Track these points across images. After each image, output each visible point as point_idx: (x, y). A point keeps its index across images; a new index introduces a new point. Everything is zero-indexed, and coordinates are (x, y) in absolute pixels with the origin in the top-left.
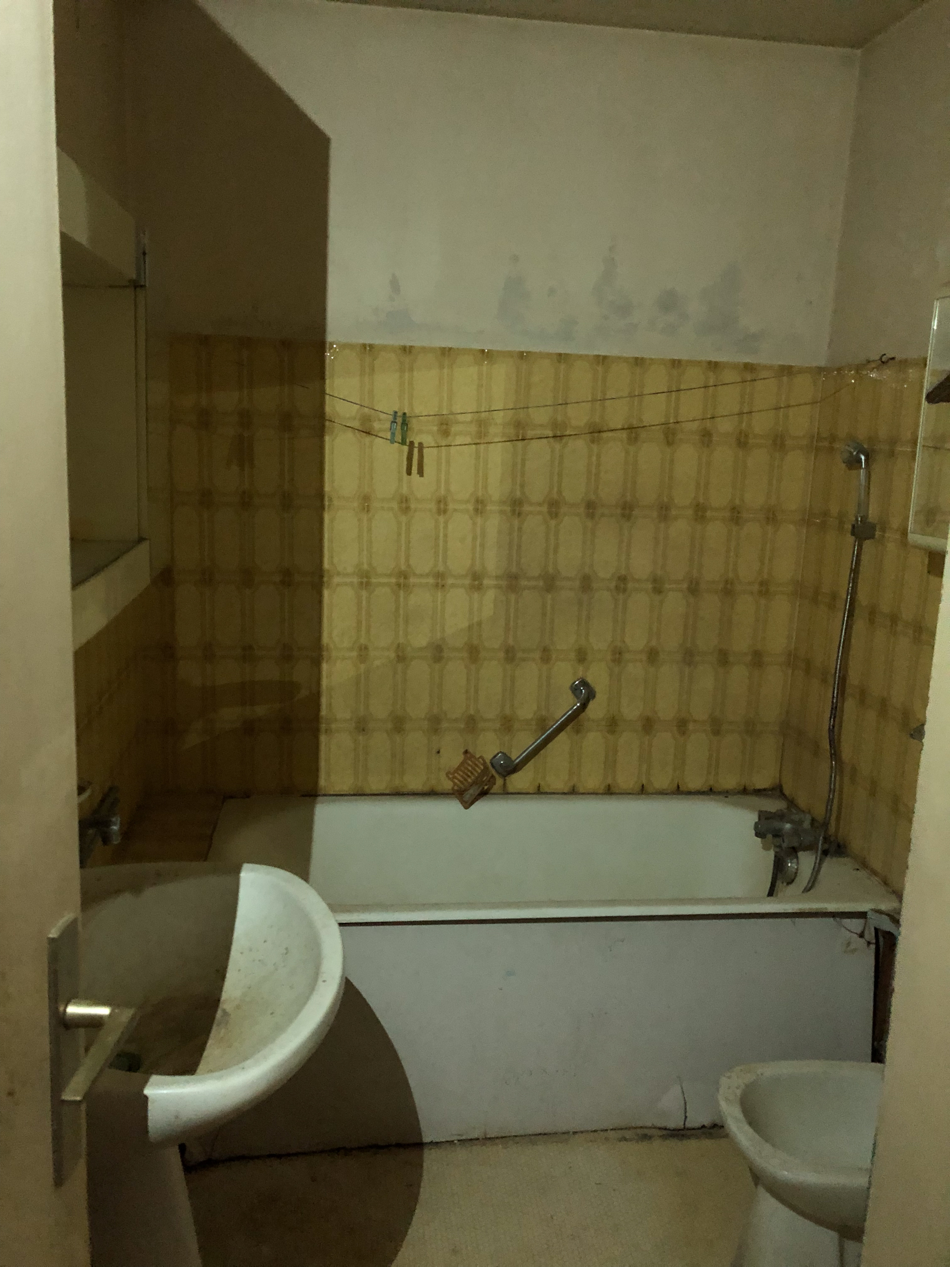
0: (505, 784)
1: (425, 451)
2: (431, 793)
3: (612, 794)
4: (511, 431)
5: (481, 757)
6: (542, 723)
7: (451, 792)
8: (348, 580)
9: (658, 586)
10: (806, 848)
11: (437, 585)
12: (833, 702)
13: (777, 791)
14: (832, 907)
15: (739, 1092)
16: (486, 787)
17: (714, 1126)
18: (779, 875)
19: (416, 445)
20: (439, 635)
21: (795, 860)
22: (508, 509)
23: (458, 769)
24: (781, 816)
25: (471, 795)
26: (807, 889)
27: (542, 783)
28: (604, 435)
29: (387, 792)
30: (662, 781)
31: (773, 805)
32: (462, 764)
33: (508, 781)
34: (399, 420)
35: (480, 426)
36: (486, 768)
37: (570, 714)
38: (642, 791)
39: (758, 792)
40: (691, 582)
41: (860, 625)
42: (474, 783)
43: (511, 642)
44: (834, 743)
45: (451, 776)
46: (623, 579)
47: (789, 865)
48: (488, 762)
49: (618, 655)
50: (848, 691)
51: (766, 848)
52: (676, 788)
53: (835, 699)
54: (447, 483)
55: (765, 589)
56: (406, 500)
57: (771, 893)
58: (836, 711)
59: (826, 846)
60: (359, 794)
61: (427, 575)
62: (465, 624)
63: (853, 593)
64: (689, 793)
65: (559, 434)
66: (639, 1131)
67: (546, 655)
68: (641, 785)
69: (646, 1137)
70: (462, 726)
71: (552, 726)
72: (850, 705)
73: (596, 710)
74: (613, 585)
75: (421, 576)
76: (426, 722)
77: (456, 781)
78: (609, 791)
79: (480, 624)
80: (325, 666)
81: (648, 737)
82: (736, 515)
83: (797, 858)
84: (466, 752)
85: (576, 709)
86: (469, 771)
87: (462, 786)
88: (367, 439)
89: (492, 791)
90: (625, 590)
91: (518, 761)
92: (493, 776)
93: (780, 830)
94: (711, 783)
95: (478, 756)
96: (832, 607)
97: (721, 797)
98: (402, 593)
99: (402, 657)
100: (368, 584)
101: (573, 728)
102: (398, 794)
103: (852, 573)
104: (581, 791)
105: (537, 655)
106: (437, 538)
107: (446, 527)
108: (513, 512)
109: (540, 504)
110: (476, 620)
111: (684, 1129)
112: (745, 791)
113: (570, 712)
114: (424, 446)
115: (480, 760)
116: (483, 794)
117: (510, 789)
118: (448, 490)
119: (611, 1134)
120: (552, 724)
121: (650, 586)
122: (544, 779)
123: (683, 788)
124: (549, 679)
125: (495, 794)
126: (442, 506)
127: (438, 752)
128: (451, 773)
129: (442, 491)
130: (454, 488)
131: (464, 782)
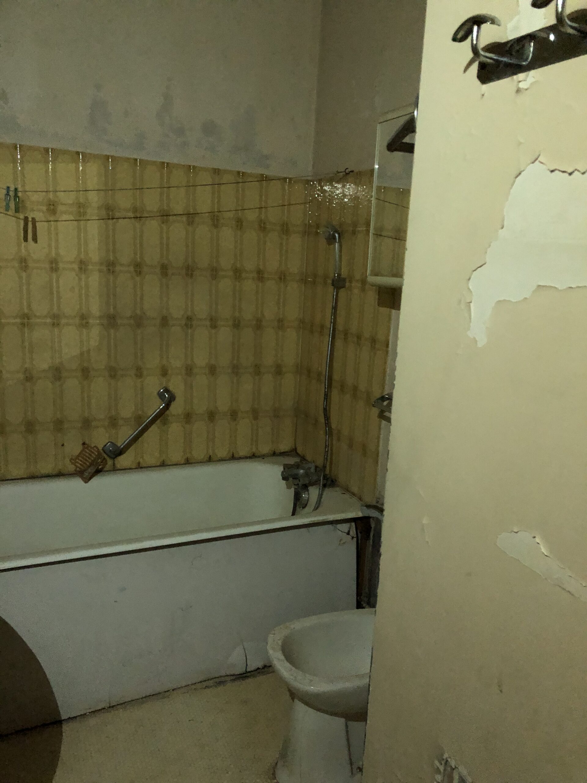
0: (114, 464)
1: (37, 224)
2: (60, 475)
3: (189, 463)
4: (103, 213)
5: (95, 446)
6: (139, 419)
7: (75, 472)
9: (214, 323)
10: (312, 484)
11: (53, 324)
12: (325, 391)
13: (293, 452)
14: (331, 517)
15: (280, 643)
16: (100, 467)
17: (265, 667)
18: (298, 503)
19: (30, 219)
20: (58, 361)
21: (307, 493)
22: (105, 268)
23: (78, 456)
24: (297, 466)
25: (89, 473)
26: (316, 508)
27: (141, 460)
28: (171, 218)
29: (25, 476)
30: (222, 453)
31: (292, 461)
32: (82, 451)
33: (116, 462)
34: (12, 194)
36: (99, 454)
37: (159, 411)
38: (210, 460)
39: (283, 454)
40: (235, 320)
41: (339, 343)
42: (91, 464)
43: (113, 363)
44: (327, 418)
45: (73, 461)
46: (189, 319)
47: (303, 496)
48: (100, 449)
49: (189, 370)
50: (334, 384)
51: (289, 487)
52: (232, 456)
53: (326, 389)
54: (57, 248)
55: (281, 324)
56: (25, 261)
57: (293, 514)
58: (327, 396)
59: (325, 481)
61: (46, 317)
62: (75, 352)
63: (335, 323)
64: (240, 458)
65: (138, 215)
66: (217, 680)
67: (139, 372)
68: (209, 456)
69: (221, 683)
70: (80, 425)
71: (145, 422)
72: (335, 395)
73: (176, 408)
74: (183, 322)
75: (41, 317)
76: (52, 424)
77: (77, 464)
78: (188, 462)
79: (89, 351)
81: (212, 424)
82: (260, 276)
83: (308, 491)
84: (84, 444)
85: (162, 408)
86: (87, 456)
87: (82, 467)
89: (105, 469)
90: (191, 326)
91: (122, 446)
92: (104, 459)
93: (297, 475)
94: (254, 450)
95: (93, 446)
96: (321, 333)
97: (260, 459)
98: (26, 330)
99: (29, 378)
101: (161, 421)
102: (33, 477)
103: (333, 310)
104: (169, 463)
105: (132, 373)
106: (51, 289)
107: (58, 281)
108: (109, 270)
109: (128, 266)
110: (85, 349)
111: (246, 672)
112: (274, 454)
113: (158, 410)
114: (37, 220)
115: (95, 448)
116: (98, 472)
117: (118, 466)
118: (57, 254)
119: (199, 686)
120: (145, 420)
121: (208, 323)
122: (142, 457)
123: (236, 456)
124: (142, 389)
125: (107, 471)
126: (54, 265)
127: (63, 445)
128: (73, 460)
129: (53, 254)
130: (62, 252)
131: (85, 465)
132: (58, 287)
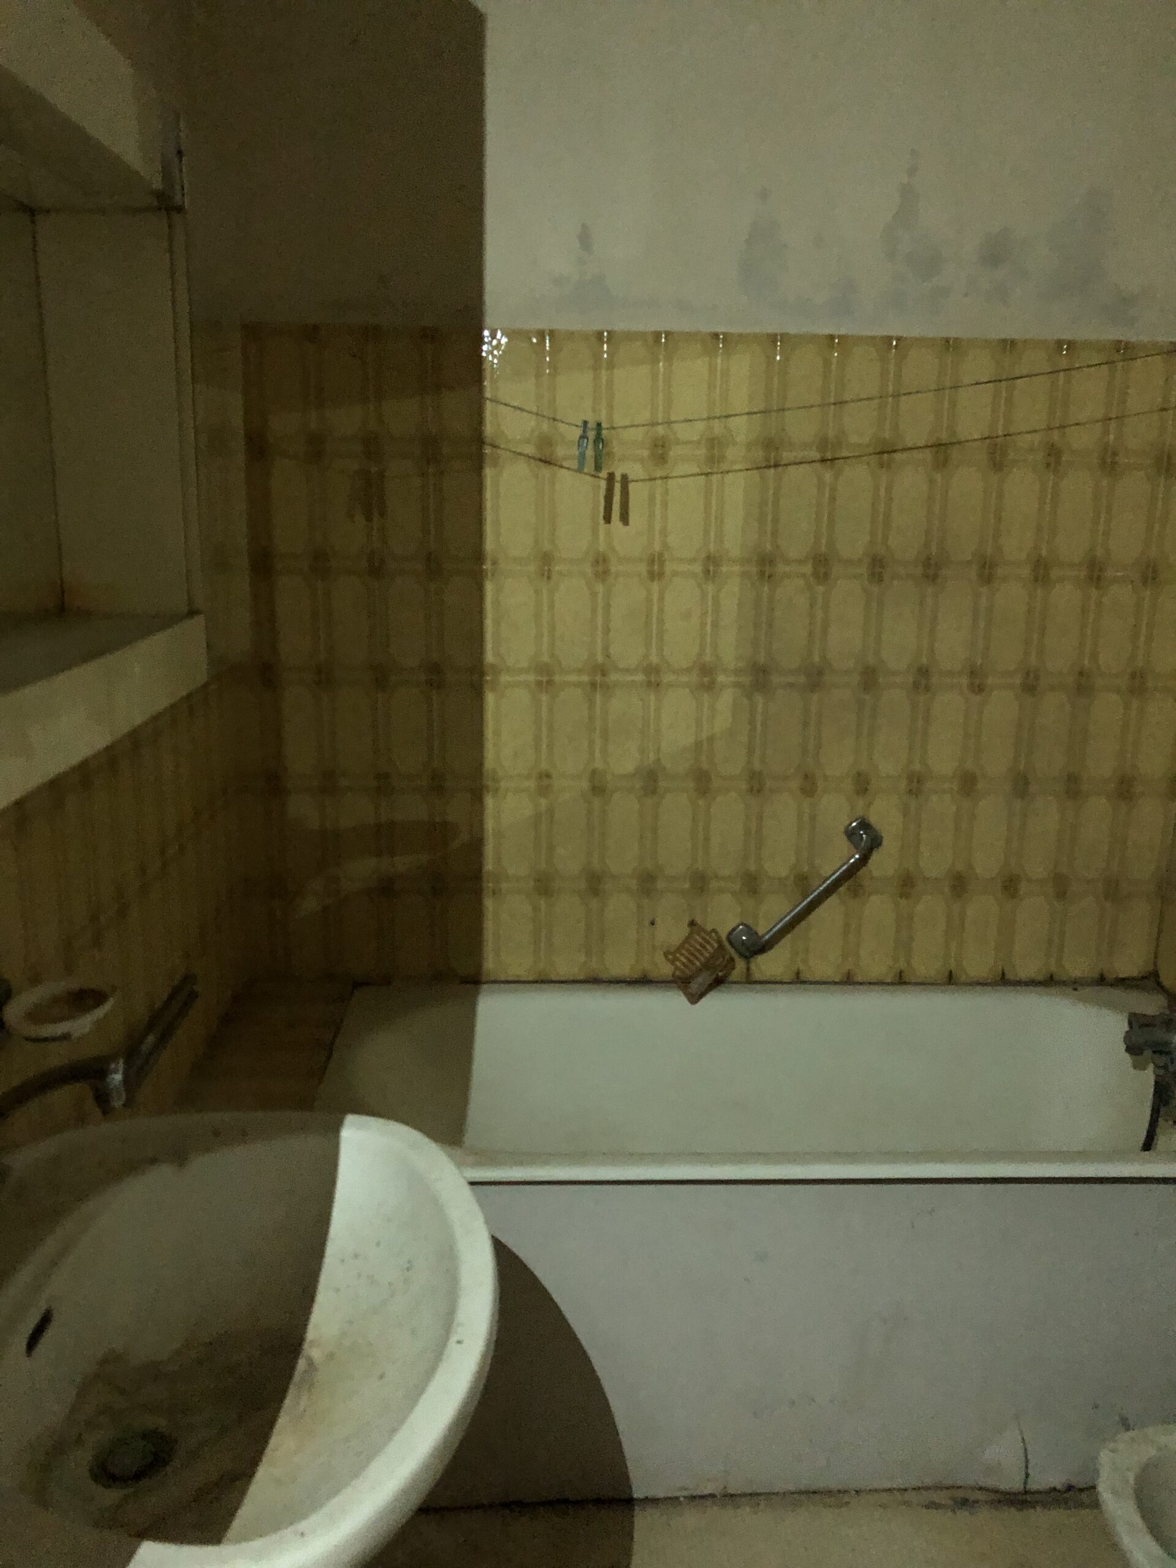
0: (748, 970)
1: (631, 486)
2: (643, 981)
3: (905, 983)
4: (759, 454)
5: (714, 930)
6: (802, 881)
7: (671, 978)
8: (522, 678)
9: (977, 681)
11: (649, 684)
13: (1150, 981)
15: (1131, 1477)
16: (721, 974)
17: (1073, 1488)
19: (618, 478)
20: (652, 756)
22: (754, 569)
23: (682, 946)
24: (1163, 1022)
25: (700, 984)
27: (802, 967)
28: (898, 456)
29: (581, 978)
30: (978, 966)
32: (687, 940)
33: (753, 966)
34: (591, 435)
35: (713, 447)
36: (721, 946)
37: (846, 870)
38: (950, 980)
39: (1123, 983)
40: (1028, 673)
42: (704, 967)
43: (757, 766)
45: (670, 958)
46: (924, 672)
48: (724, 936)
49: (916, 784)
51: (1140, 1070)
52: (1000, 977)
54: (664, 532)
55: (1138, 684)
56: (604, 560)
57: (1147, 1147)
60: (543, 981)
61: (635, 670)
62: (688, 740)
64: (1019, 983)
65: (829, 455)
66: (960, 1494)
67: (809, 786)
68: (947, 974)
70: (687, 886)
71: (817, 888)
73: (883, 863)
74: (909, 680)
75: (627, 671)
76: (634, 882)
77: (678, 964)
78: (901, 981)
79: (711, 739)
80: (489, 801)
81: (959, 903)
82: (1095, 573)
84: (692, 924)
85: (854, 862)
86: (696, 949)
87: (687, 972)
88: (546, 471)
89: (730, 979)
90: (927, 688)
91: (767, 937)
92: (730, 958)
93: (1167, 1044)
94: (1053, 968)
95: (709, 929)
97: (1065, 989)
98: (598, 698)
99: (598, 787)
100: (550, 683)
101: (849, 889)
102: (594, 981)
104: (859, 979)
105: (795, 784)
106: (648, 616)
107: (662, 598)
108: (762, 573)
109: (800, 562)
110: (704, 735)
111: (1026, 1492)
112: (1102, 980)
113: (846, 866)
114: (631, 477)
115: (713, 934)
116: (718, 983)
117: (757, 975)
118: (665, 545)
120: (817, 885)
121: (965, 681)
122: (805, 961)
123: (1010, 976)
124: (813, 818)
125: (735, 983)
126: (656, 567)
127: (653, 923)
128: (671, 953)
129: (657, 547)
130: (672, 540)
131: (690, 966)
132: (661, 610)
